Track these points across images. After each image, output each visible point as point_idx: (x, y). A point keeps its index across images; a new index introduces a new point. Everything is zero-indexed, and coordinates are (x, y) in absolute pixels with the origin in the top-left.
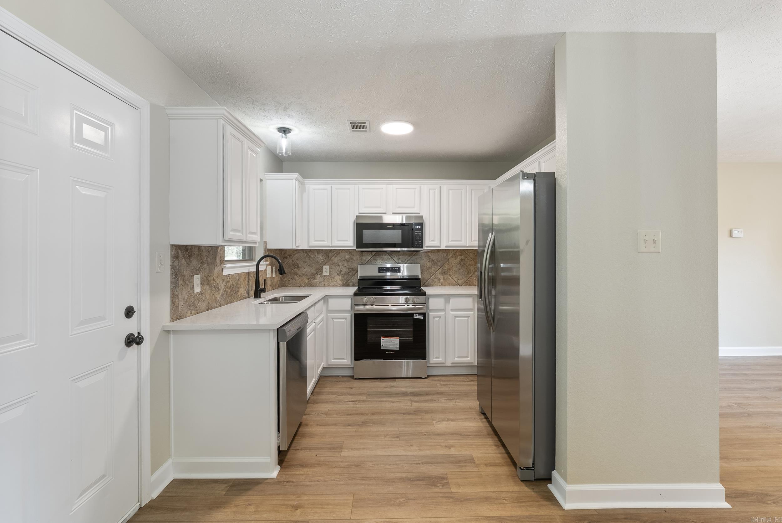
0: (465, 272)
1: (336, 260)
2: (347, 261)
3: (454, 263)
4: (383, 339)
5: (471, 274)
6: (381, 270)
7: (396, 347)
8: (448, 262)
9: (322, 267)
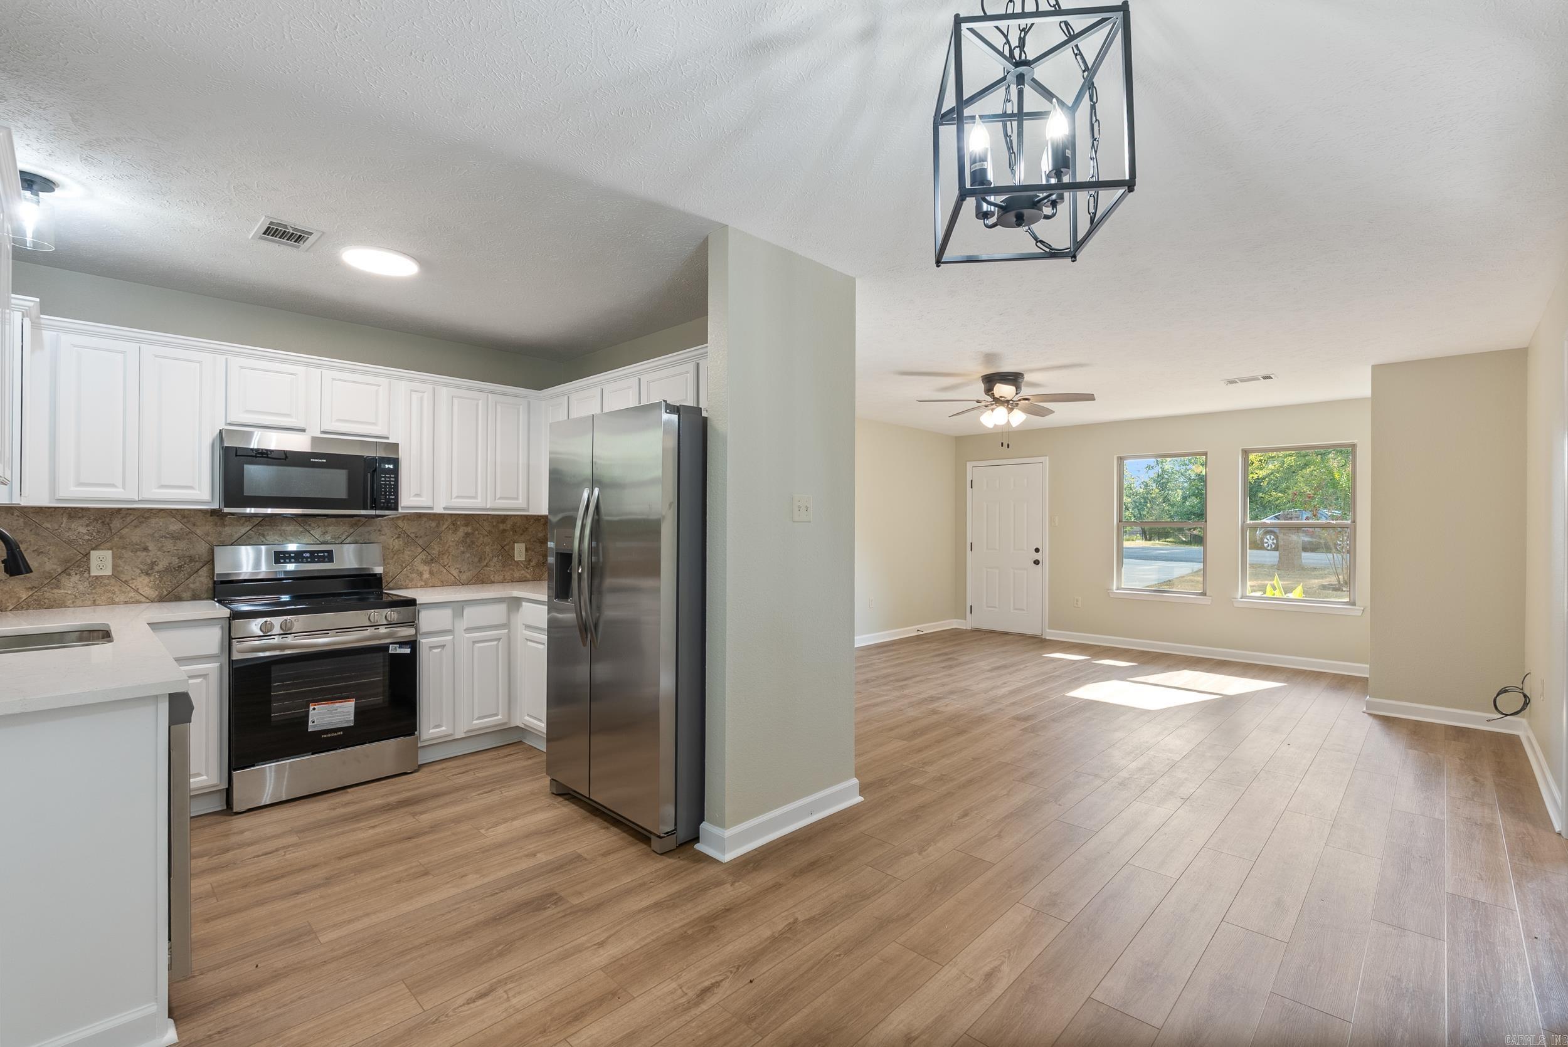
0: (473, 557)
1: (135, 535)
2: (173, 537)
3: (453, 541)
4: (314, 709)
5: (486, 561)
6: (282, 558)
7: (348, 721)
8: (441, 539)
9: (87, 555)
